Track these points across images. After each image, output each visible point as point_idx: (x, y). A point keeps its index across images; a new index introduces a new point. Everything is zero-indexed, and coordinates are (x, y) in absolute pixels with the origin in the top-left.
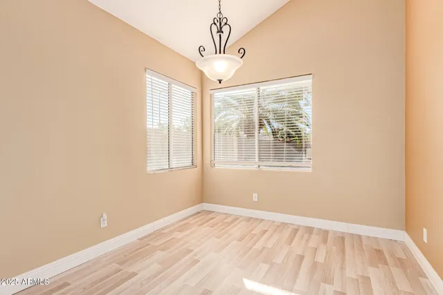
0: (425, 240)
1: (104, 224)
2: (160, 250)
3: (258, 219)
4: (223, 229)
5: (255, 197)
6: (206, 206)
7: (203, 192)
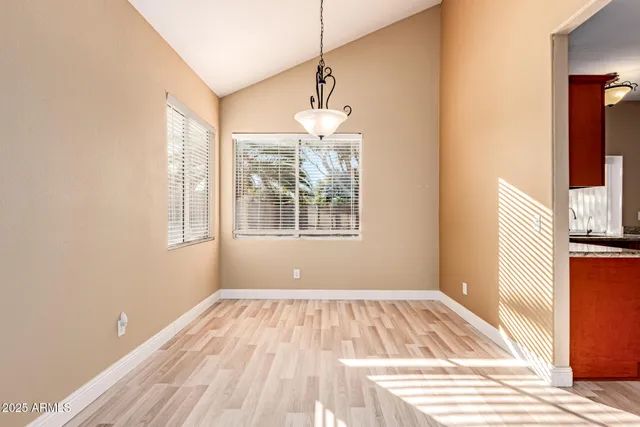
0: (465, 292)
1: (122, 332)
2: (208, 354)
3: (301, 300)
4: (270, 317)
5: (297, 274)
6: (225, 294)
7: (224, 274)
